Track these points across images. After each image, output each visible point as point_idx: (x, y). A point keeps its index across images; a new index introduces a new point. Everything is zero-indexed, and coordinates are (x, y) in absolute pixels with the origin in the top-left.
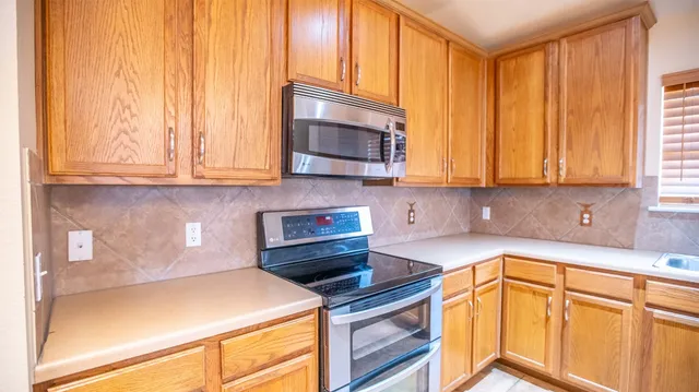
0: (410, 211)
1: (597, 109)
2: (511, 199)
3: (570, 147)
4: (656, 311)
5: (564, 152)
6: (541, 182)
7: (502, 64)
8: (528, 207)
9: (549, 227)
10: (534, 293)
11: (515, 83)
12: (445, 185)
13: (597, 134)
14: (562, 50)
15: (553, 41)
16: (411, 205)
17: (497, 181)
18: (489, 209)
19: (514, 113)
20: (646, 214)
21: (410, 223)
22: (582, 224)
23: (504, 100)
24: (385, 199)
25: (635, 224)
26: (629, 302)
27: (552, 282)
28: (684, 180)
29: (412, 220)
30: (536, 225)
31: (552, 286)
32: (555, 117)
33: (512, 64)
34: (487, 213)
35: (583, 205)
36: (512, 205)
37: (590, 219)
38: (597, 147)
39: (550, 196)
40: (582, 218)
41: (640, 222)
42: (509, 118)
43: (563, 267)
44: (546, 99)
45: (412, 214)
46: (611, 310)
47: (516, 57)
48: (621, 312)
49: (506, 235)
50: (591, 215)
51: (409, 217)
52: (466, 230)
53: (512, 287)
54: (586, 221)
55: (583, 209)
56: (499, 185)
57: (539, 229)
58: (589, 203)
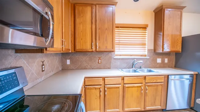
0: (42, 65)
1: (106, 29)
2: (77, 56)
3: (99, 40)
4: (126, 85)
5: (98, 41)
6: (91, 50)
7: (77, 7)
8: (83, 59)
9: (90, 65)
10: (95, 89)
11: (82, 15)
12: (62, 52)
13: (106, 36)
14: (97, 9)
15: (94, 5)
16: (43, 62)
17: (76, 50)
18: (69, 60)
19: (81, 25)
20: (113, 59)
21: (43, 71)
22: (99, 63)
23: (78, 21)
24: (30, 60)
25: (111, 62)
26: (120, 84)
27: (101, 84)
28: (120, 50)
29: (43, 69)
30: (86, 65)
31: (101, 85)
32: (95, 29)
33: (81, 8)
34: (68, 62)
35: (99, 57)
36: (77, 58)
37: (101, 61)
38: (106, 40)
39: (90, 55)
40: (99, 61)
41: (112, 61)
42: (79, 27)
43: (104, 78)
44: (92, 23)
45: (43, 67)
46: (117, 88)
47: (82, 6)
48: (119, 88)
49: (76, 69)
50: (101, 60)
51: (42, 68)
52: (61, 69)
53: (88, 89)
54: (100, 62)
55: (98, 58)
56: (76, 51)
57: (87, 66)
58: (100, 57)
